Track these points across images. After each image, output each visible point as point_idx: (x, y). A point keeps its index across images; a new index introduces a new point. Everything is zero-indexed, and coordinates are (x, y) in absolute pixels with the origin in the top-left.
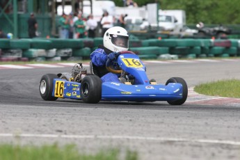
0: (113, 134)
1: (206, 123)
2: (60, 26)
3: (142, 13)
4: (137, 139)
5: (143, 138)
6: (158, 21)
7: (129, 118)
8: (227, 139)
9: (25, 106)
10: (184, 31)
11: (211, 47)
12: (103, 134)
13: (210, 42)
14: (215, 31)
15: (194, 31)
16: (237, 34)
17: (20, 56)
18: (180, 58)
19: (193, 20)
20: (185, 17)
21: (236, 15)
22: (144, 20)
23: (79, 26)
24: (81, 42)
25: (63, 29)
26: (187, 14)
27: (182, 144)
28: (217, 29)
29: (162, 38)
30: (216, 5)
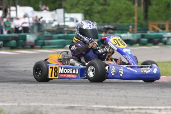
0: (32, 102)
1: (98, 94)
3: (53, 16)
4: (49, 106)
5: (53, 105)
6: (64, 21)
7: (43, 91)
8: (112, 105)
12: (24, 102)
13: (101, 36)
14: (105, 28)
16: (121, 30)
21: (119, 17)
22: (54, 20)
23: (8, 25)
24: (9, 37)
26: (85, 16)
27: (81, 109)
28: (106, 26)
29: (67, 33)
30: (105, 9)
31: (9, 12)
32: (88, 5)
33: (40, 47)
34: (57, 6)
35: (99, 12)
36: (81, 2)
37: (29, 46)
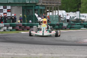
3: (74, 14)
33: (69, 29)
34: (76, 10)
37: (64, 28)
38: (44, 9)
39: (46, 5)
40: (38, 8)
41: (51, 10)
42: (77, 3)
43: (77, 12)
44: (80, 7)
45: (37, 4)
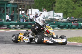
1: (70, 51)
2: (20, 17)
3: (48, 14)
6: (54, 16)
7: (43, 49)
9: (8, 44)
10: (63, 20)
11: (72, 26)
13: (72, 24)
14: (73, 20)
15: (66, 20)
16: (81, 21)
17: (7, 28)
18: (61, 29)
19: (66, 16)
20: (63, 15)
21: (80, 15)
22: (49, 16)
25: (22, 18)
26: (64, 14)
29: (55, 22)
30: (74, 11)
31: (28, 11)
32: (66, 9)
34: (50, 9)
35: (71, 13)
36: (62, 8)
38: (17, 8)
39: (19, 3)
40: (10, 6)
41: (24, 9)
42: (52, 2)
43: (51, 11)
44: (55, 6)
45: (9, 2)
